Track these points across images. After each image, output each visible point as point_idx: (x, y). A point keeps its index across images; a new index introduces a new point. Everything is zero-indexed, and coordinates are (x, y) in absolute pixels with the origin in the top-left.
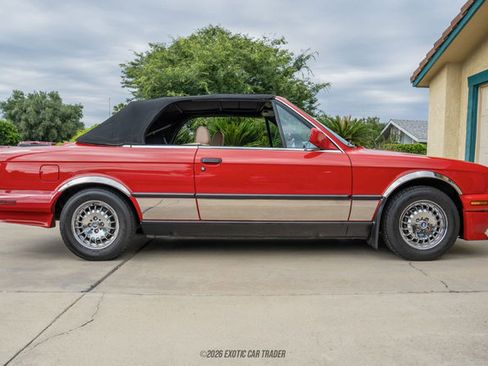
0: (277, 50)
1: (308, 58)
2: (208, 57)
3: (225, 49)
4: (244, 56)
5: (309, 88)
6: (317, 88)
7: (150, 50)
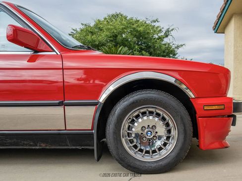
0: (154, 26)
1: (172, 30)
2: (112, 29)
3: (122, 24)
4: (134, 28)
5: (173, 47)
6: (178, 47)
7: (82, 27)
